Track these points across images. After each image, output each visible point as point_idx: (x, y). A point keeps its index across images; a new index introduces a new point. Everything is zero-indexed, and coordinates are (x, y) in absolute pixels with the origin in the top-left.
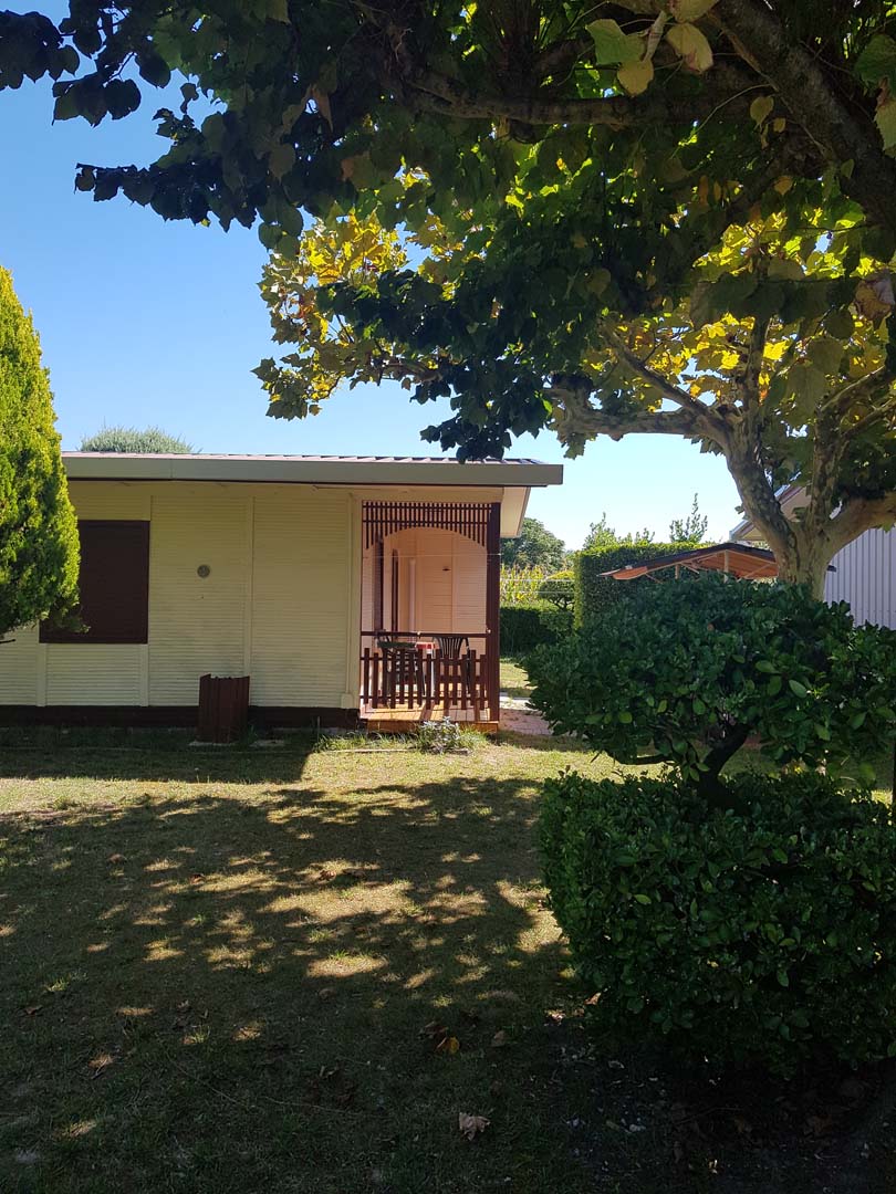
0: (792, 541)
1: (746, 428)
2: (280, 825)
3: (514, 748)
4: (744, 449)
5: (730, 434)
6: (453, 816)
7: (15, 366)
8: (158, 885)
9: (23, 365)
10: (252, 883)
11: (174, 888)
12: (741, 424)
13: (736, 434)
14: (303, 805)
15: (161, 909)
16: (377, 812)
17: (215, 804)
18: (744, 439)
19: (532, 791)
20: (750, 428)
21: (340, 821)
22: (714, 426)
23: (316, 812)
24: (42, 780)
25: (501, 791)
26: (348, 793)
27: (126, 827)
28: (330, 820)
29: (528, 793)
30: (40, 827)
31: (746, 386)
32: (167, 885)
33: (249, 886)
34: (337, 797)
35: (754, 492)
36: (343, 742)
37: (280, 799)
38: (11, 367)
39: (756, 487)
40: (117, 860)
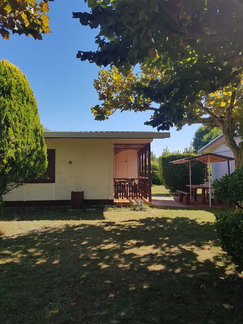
0: (239, 152)
1: (228, 122)
2: (109, 231)
3: (157, 209)
4: (227, 127)
5: (223, 124)
6: (154, 228)
7: (33, 106)
8: (89, 248)
9: (34, 106)
10: (114, 246)
11: (93, 248)
12: (226, 121)
13: (225, 124)
14: (112, 226)
15: (95, 254)
16: (133, 227)
17: (88, 226)
18: (227, 125)
19: (170, 220)
20: (229, 122)
21: (125, 230)
22: (219, 121)
23: (117, 227)
24: (34, 221)
25: (162, 220)
26: (122, 222)
27: (68, 233)
28: (122, 229)
29: (169, 221)
30: (43, 234)
31: (229, 111)
32: (91, 248)
33: (114, 247)
34: (119, 223)
35: (230, 139)
36: (111, 208)
37: (105, 224)
38: (32, 106)
39: (230, 138)
40: (73, 242)
